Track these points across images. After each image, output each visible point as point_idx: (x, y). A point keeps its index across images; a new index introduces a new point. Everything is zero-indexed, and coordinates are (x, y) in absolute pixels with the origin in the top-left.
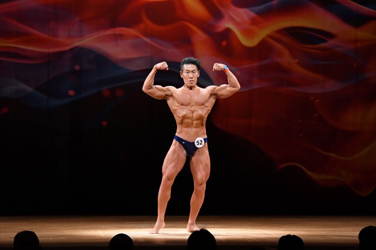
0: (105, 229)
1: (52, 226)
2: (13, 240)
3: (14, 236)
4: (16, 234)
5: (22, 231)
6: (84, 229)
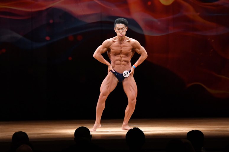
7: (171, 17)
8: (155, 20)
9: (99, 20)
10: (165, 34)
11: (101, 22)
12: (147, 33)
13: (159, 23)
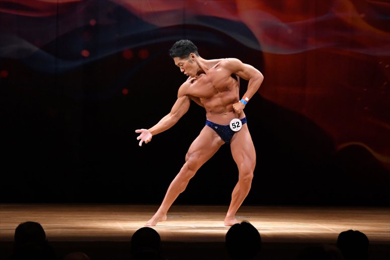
0: (125, 220)
1: (60, 217)
2: (14, 232)
3: (15, 228)
4: (17, 225)
5: (25, 221)
6: (100, 220)
7: (311, 20)
8: (283, 25)
9: (181, 23)
10: (300, 51)
11: (184, 27)
12: (266, 48)
13: (290, 31)
